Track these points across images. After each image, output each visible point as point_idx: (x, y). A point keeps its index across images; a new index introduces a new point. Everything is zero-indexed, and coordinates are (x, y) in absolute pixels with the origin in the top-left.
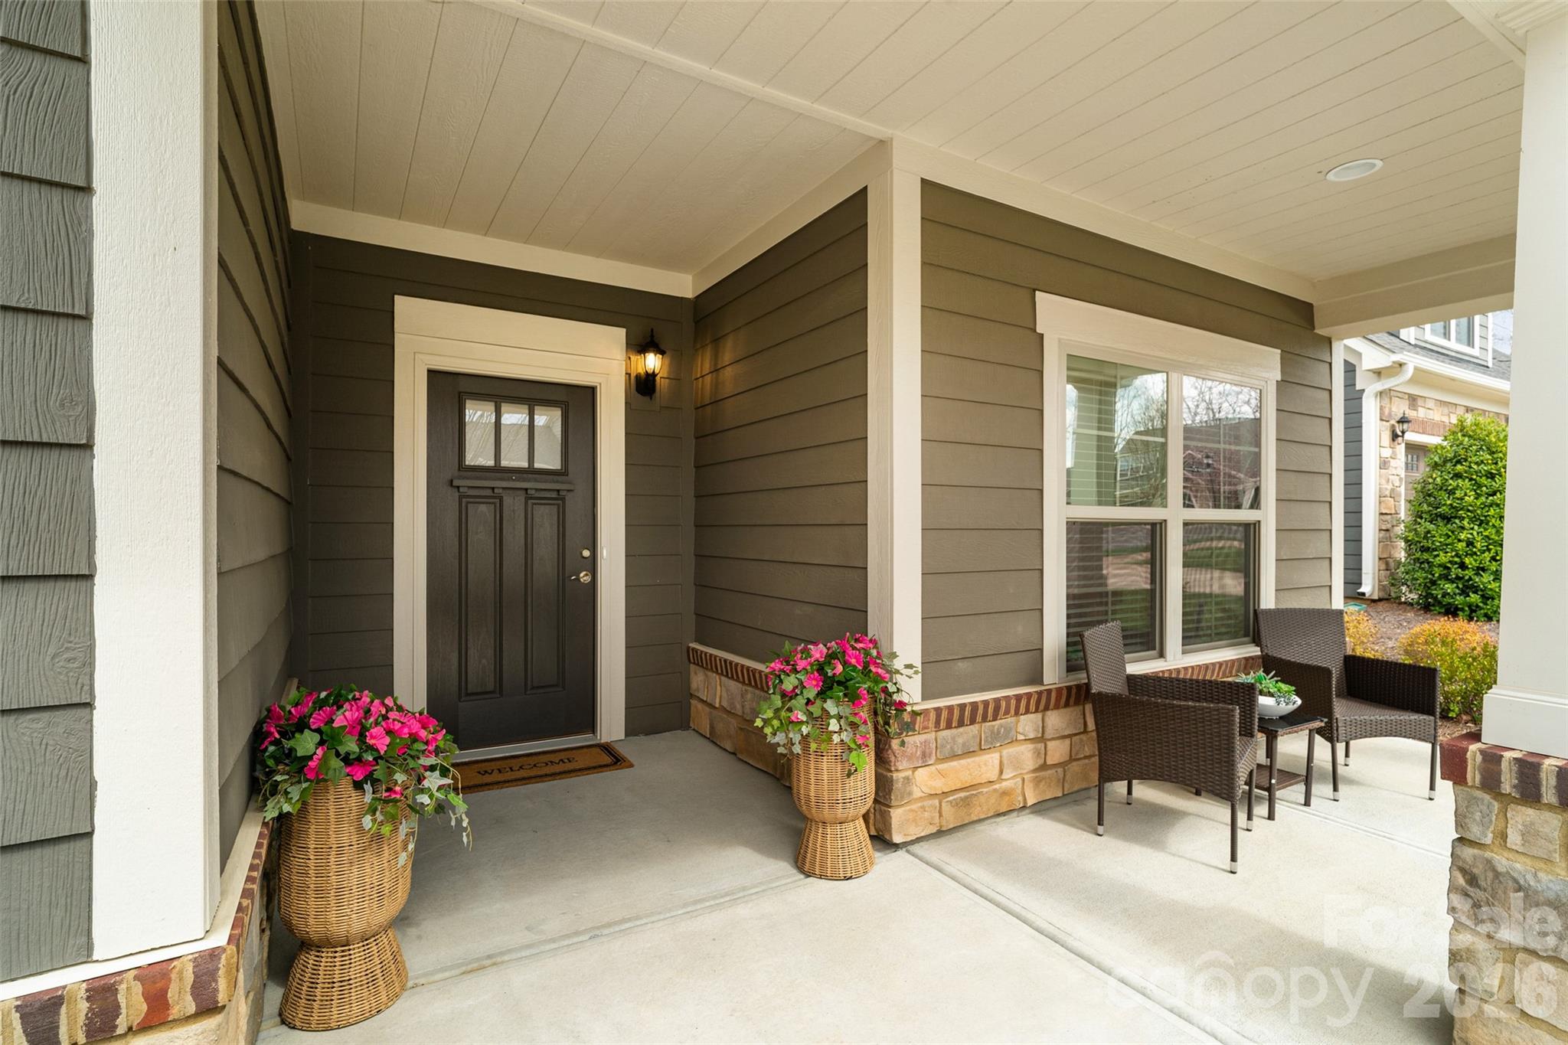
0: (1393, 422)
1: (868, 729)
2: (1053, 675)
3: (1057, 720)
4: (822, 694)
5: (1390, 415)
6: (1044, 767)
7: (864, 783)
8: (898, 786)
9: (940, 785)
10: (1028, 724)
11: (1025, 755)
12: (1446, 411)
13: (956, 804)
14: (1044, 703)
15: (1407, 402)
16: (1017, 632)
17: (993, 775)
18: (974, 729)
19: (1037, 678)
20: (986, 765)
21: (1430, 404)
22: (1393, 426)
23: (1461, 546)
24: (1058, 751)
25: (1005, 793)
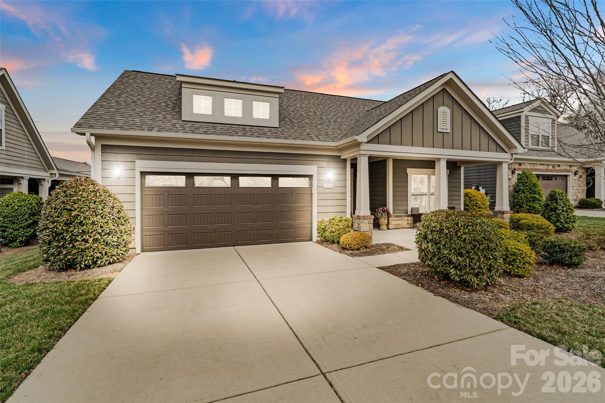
0: (512, 170)
1: (387, 216)
2: (409, 213)
3: (410, 218)
4: (382, 212)
5: (511, 168)
6: (408, 223)
7: (386, 222)
8: (390, 223)
9: (395, 223)
10: (406, 218)
11: (406, 222)
12: (533, 165)
13: (397, 226)
14: (408, 216)
15: (518, 165)
16: (405, 208)
17: (401, 223)
18: (399, 218)
19: (407, 213)
20: (400, 222)
21: (527, 164)
22: (512, 171)
23: (519, 198)
24: (410, 222)
25: (403, 226)
